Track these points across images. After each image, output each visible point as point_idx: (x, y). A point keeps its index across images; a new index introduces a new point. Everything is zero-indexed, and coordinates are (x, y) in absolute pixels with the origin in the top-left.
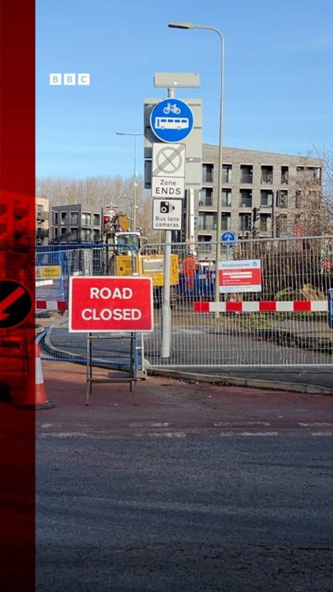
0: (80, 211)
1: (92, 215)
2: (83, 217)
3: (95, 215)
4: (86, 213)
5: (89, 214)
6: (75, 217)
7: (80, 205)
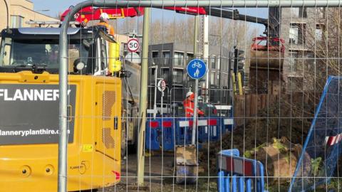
0: (172, 50)
1: (185, 55)
2: (176, 56)
3: (189, 55)
4: (178, 53)
5: (182, 54)
6: (167, 56)
7: (172, 44)
